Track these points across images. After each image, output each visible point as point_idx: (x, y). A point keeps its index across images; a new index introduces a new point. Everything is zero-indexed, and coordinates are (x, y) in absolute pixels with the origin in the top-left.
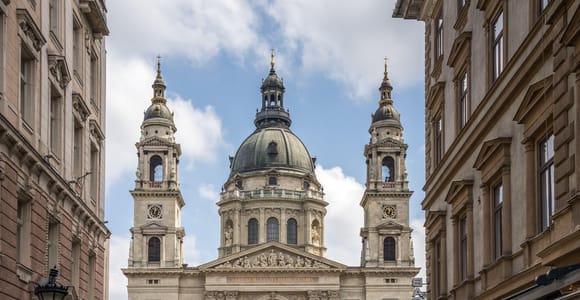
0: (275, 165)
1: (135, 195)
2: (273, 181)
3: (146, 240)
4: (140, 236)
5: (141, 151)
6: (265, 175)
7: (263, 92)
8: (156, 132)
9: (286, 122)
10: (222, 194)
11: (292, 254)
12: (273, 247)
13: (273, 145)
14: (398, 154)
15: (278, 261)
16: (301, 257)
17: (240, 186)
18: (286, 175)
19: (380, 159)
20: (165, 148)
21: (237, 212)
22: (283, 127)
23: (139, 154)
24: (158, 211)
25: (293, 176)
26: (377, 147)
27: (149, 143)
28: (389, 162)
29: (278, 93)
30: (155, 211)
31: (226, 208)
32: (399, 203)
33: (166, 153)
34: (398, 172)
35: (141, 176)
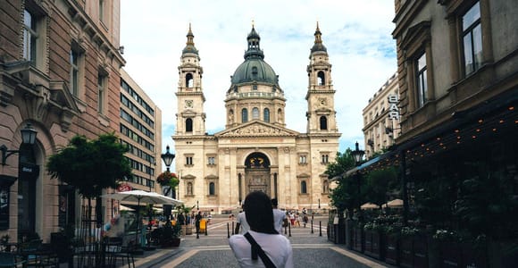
0: (256, 79)
1: (177, 95)
2: (255, 88)
3: (184, 120)
4: (181, 118)
5: (181, 71)
6: (250, 85)
7: (248, 40)
8: (189, 60)
9: (262, 56)
10: (227, 95)
11: (267, 126)
12: (256, 123)
13: (255, 68)
14: (326, 70)
15: (260, 130)
16: (273, 128)
17: (236, 91)
18: (262, 85)
19: (316, 73)
20: (194, 69)
21: (235, 105)
22: (259, 59)
23: (179, 73)
24: (191, 103)
26: (314, 66)
27: (185, 67)
28: (321, 75)
29: (257, 41)
31: (230, 103)
32: (328, 97)
33: (194, 72)
34: (327, 80)
35: (180, 84)
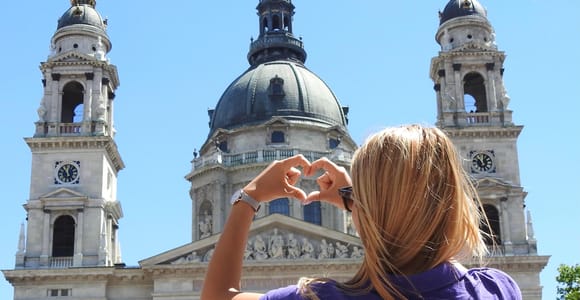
0: (281, 114)
1: (33, 145)
2: (278, 137)
4: (40, 214)
5: (49, 75)
6: (264, 129)
7: (260, 14)
8: (76, 46)
9: (298, 55)
10: (194, 161)
11: (312, 237)
12: (276, 225)
13: (277, 83)
14: (490, 67)
15: (286, 249)
16: (329, 240)
17: (223, 147)
18: (299, 128)
19: (459, 77)
20: (88, 69)
21: (218, 187)
22: (293, 60)
23: (44, 82)
24: (73, 170)
25: (311, 130)
26: (452, 57)
27: (62, 62)
28: (475, 85)
29: (283, 13)
30: (68, 173)
31: (202, 182)
32: (498, 146)
33: (90, 76)
34: (492, 97)
35: (46, 115)
